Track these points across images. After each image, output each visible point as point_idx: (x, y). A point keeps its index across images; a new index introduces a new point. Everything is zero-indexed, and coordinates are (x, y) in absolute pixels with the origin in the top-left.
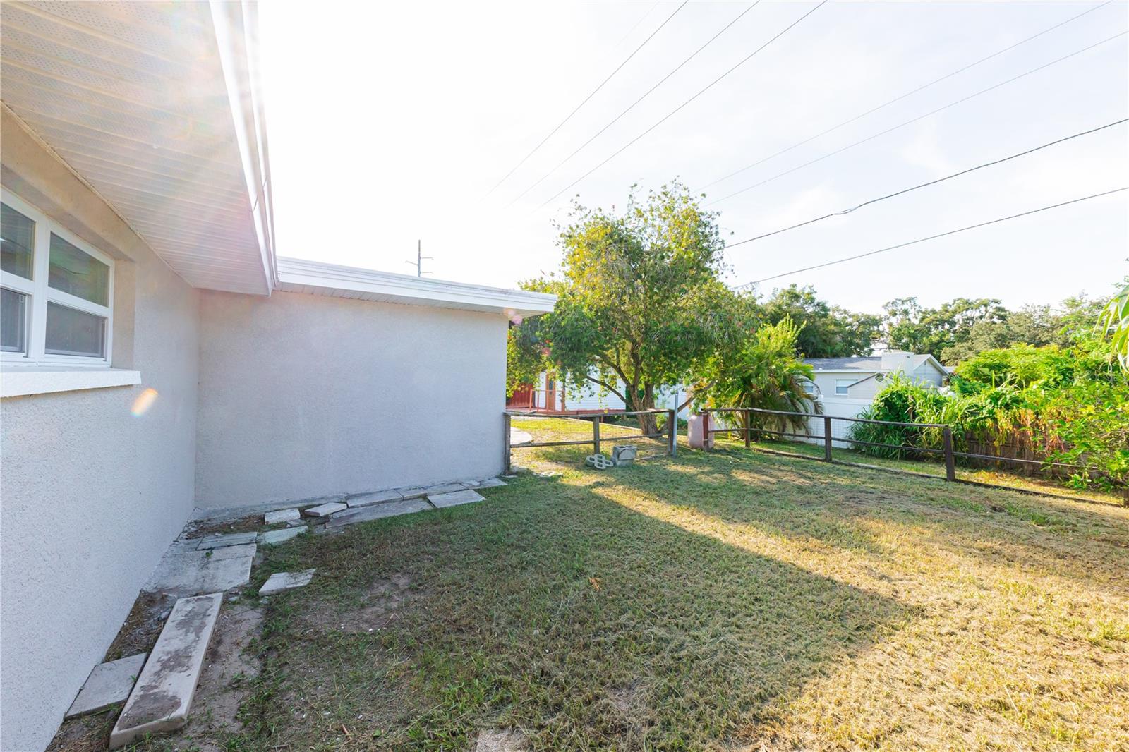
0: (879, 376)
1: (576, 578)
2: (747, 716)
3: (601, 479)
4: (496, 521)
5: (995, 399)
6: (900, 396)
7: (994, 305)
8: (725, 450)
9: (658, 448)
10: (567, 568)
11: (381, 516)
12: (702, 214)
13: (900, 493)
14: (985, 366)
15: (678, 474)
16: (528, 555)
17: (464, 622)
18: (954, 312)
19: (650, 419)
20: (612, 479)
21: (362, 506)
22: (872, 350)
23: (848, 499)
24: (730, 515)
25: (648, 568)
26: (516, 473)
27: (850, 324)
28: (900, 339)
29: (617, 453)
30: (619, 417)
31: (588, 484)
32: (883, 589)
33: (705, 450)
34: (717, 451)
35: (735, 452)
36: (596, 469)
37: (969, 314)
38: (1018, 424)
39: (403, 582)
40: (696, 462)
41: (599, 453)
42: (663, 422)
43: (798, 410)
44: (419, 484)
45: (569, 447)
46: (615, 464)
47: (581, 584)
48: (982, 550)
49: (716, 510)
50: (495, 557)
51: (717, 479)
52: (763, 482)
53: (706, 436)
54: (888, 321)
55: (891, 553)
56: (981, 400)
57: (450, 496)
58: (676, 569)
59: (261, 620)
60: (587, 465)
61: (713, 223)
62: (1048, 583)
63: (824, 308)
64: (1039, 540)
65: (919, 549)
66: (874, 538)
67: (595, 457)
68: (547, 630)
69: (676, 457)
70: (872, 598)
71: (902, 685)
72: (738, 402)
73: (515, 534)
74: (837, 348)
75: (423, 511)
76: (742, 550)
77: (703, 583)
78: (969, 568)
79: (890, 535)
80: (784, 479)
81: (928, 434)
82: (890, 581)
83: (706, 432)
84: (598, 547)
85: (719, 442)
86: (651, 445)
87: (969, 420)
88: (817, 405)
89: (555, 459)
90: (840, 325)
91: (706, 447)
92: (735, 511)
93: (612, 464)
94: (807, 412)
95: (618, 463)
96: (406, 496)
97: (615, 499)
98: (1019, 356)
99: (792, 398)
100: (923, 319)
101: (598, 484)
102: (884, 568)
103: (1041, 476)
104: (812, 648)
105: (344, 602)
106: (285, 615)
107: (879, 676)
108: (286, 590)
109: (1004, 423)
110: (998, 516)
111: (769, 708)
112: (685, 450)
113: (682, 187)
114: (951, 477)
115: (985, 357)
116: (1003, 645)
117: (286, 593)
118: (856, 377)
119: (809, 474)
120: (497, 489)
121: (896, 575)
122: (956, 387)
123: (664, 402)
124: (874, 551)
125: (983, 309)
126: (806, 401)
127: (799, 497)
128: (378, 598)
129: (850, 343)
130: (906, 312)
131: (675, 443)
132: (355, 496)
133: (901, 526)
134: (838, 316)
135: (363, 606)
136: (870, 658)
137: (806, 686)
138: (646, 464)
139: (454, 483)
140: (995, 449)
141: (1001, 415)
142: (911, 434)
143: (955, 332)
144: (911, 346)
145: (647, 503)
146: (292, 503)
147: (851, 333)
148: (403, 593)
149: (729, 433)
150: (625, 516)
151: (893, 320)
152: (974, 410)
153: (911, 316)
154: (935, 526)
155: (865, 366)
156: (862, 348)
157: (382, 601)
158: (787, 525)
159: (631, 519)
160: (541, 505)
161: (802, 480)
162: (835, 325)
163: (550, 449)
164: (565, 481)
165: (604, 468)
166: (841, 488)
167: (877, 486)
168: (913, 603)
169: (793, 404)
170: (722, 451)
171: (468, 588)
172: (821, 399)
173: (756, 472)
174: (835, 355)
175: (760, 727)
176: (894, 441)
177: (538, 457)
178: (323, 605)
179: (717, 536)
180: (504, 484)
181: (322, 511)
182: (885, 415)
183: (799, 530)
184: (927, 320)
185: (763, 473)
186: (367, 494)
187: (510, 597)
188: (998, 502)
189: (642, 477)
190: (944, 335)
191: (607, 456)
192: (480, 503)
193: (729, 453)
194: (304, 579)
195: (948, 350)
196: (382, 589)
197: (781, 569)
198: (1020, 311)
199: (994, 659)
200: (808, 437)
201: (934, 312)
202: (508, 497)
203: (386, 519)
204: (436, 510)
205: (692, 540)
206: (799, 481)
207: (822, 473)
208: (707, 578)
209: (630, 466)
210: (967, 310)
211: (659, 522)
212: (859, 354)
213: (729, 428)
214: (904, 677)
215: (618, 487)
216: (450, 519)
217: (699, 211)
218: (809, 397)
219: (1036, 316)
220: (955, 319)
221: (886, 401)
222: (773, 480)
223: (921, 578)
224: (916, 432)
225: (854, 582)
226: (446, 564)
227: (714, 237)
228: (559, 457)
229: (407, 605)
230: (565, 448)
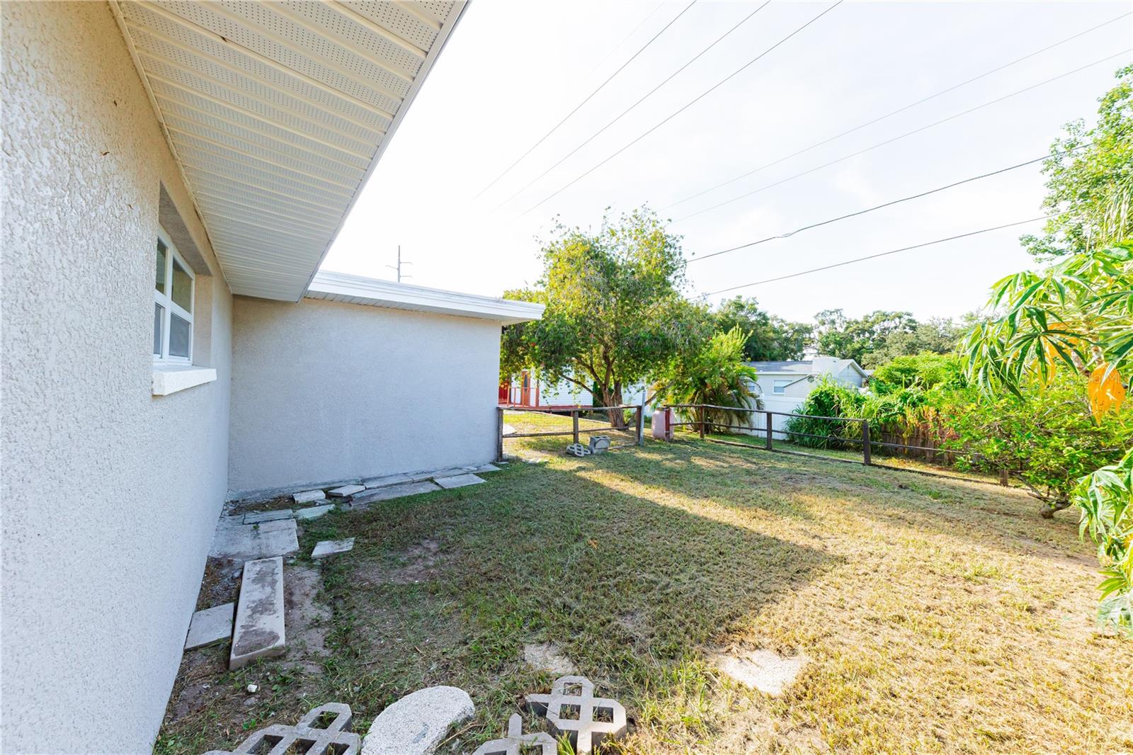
0: (810, 378)
1: (576, 541)
2: (721, 629)
3: (582, 465)
4: (500, 498)
5: (904, 398)
6: (828, 395)
7: (907, 317)
8: (683, 441)
9: (626, 438)
10: (568, 534)
11: (398, 495)
12: (668, 236)
13: (827, 475)
14: (897, 370)
15: (646, 460)
16: (534, 525)
17: (492, 574)
18: (874, 323)
19: (618, 414)
20: (591, 465)
21: (378, 488)
22: (804, 355)
23: (787, 479)
24: (694, 492)
25: (633, 532)
26: (508, 460)
27: (786, 332)
28: (827, 345)
29: (594, 442)
30: (586, 412)
31: (572, 468)
32: (816, 545)
33: (666, 440)
34: (676, 442)
35: (691, 442)
36: (575, 456)
37: (886, 324)
38: (921, 418)
39: (433, 546)
40: (660, 451)
41: (578, 442)
42: (629, 417)
43: (742, 406)
44: (424, 469)
45: (549, 438)
46: (592, 452)
47: (581, 545)
48: (890, 516)
49: (680, 489)
50: (506, 526)
51: (679, 464)
52: (717, 466)
53: (668, 429)
54: (818, 330)
55: (821, 519)
56: (893, 399)
57: (454, 479)
58: (657, 533)
59: (319, 577)
60: (568, 453)
61: (678, 245)
62: (939, 540)
63: (765, 318)
64: (934, 509)
65: (842, 516)
66: (808, 509)
67: (575, 445)
68: (561, 578)
69: (643, 446)
70: (807, 551)
71: (831, 608)
72: (693, 399)
73: (519, 507)
74: (775, 352)
75: (434, 491)
76: (706, 518)
77: (678, 543)
78: (880, 529)
79: (820, 506)
80: (734, 464)
81: (850, 428)
82: (821, 539)
83: (668, 425)
84: (589, 518)
85: (677, 435)
86: (620, 436)
87: (883, 415)
88: (759, 403)
89: (540, 448)
90: (778, 332)
91: (668, 438)
92: (697, 489)
93: (589, 453)
94: (750, 407)
95: (595, 451)
96: (416, 478)
97: (596, 480)
98: (926, 362)
99: (738, 395)
100: (847, 328)
101: (580, 469)
102: (816, 530)
103: (939, 463)
104: (765, 585)
105: (388, 562)
106: (341, 572)
107: (814, 602)
108: (334, 554)
109: (911, 418)
110: (903, 492)
111: (737, 624)
112: (650, 441)
113: (651, 211)
114: (868, 462)
115: (898, 362)
116: (903, 582)
117: (336, 557)
118: (790, 378)
119: (754, 460)
120: (494, 473)
121: (825, 535)
122: (873, 388)
123: (631, 399)
124: (808, 518)
125: (897, 320)
126: (750, 399)
127: (748, 478)
128: (416, 559)
129: (786, 349)
130: (833, 322)
131: (642, 435)
132: (369, 479)
133: (829, 499)
134: (776, 325)
135: (404, 565)
136: (807, 591)
137: (762, 610)
138: (618, 452)
139: (456, 468)
140: (904, 440)
141: (909, 411)
142: (836, 427)
143: (873, 340)
144: (837, 352)
145: (623, 484)
146: (316, 485)
147: (787, 339)
148: (435, 554)
149: (684, 427)
150: (608, 494)
151: (822, 329)
152: (887, 407)
153: (837, 325)
154: (854, 499)
155: (798, 369)
156: (795, 353)
157: (420, 560)
158: (740, 500)
159: (614, 497)
160: (536, 486)
161: (749, 465)
162: (774, 332)
163: (533, 440)
164: (551, 466)
165: (582, 455)
166: (780, 471)
167: (809, 469)
168: (838, 554)
169: (739, 401)
170: (680, 441)
171: (490, 550)
172: (763, 397)
173: (712, 458)
174: (773, 359)
175: (731, 637)
176: (822, 433)
177: (524, 446)
178: (370, 564)
179: (685, 508)
180: (498, 469)
181: (345, 491)
182: (815, 412)
183: (749, 503)
184: (851, 329)
185: (717, 459)
186: (380, 478)
187: (526, 555)
188: (904, 482)
189: (616, 463)
190: (864, 343)
191: (585, 446)
192: (483, 485)
193: (687, 443)
194: (347, 545)
195: (868, 356)
196: (417, 552)
197: (738, 532)
198: (928, 323)
199: (896, 590)
200: (752, 429)
201: (857, 322)
202: (506, 479)
203: (403, 498)
204: (445, 490)
205: (664, 510)
206: (747, 466)
207: (765, 459)
208: (681, 539)
209: (605, 454)
210: (884, 321)
211: (637, 499)
212: (793, 358)
213: (684, 422)
214: (833, 602)
215: (597, 471)
216: (460, 498)
217: (666, 233)
218: (752, 395)
219: (941, 327)
220: (874, 328)
221: (816, 399)
222: (725, 465)
223: (844, 537)
224: (840, 426)
225: (793, 540)
226: (466, 532)
227: (678, 257)
228: (542, 446)
229: (442, 562)
230: (545, 438)
